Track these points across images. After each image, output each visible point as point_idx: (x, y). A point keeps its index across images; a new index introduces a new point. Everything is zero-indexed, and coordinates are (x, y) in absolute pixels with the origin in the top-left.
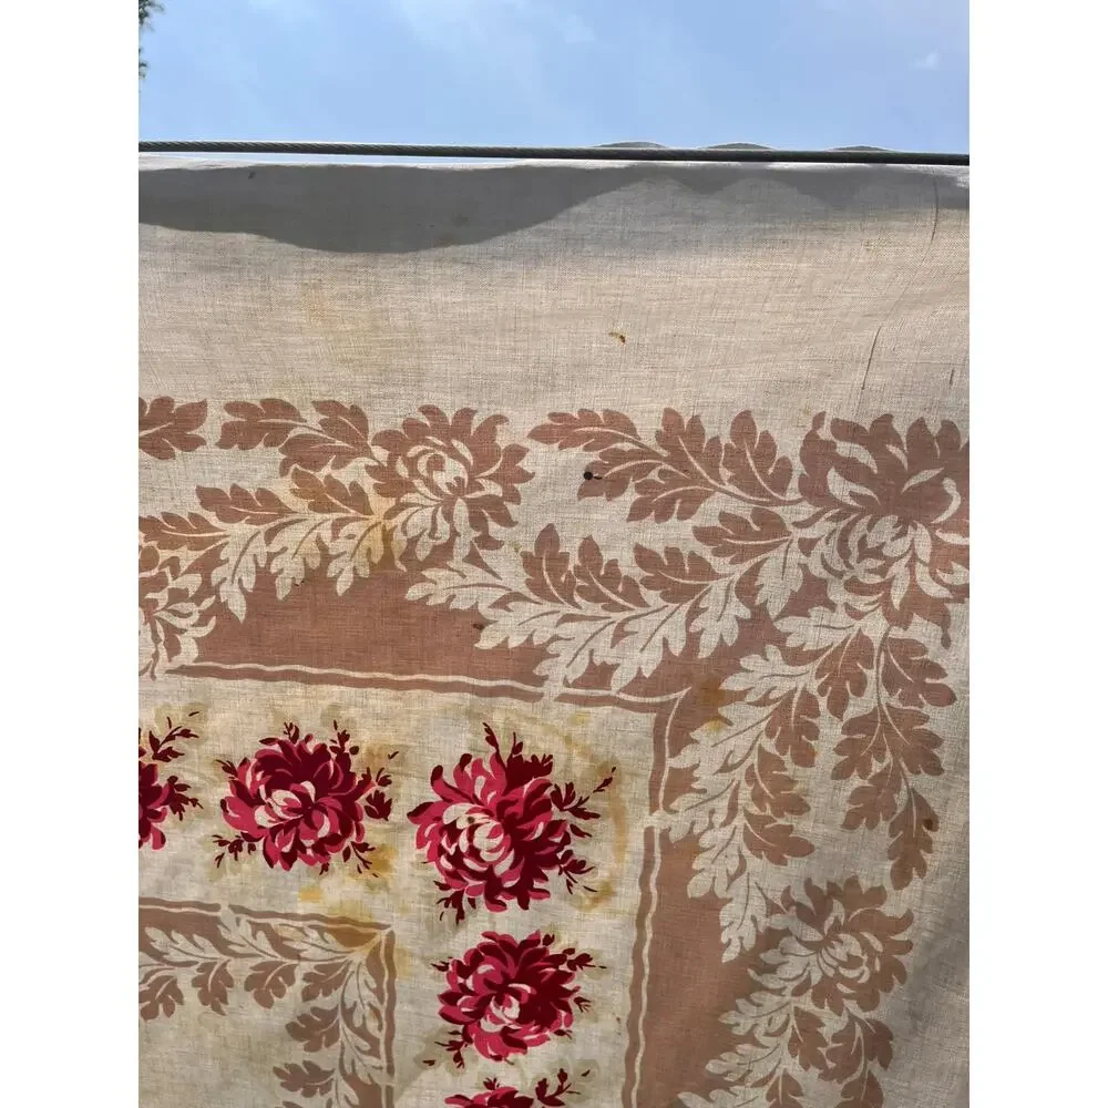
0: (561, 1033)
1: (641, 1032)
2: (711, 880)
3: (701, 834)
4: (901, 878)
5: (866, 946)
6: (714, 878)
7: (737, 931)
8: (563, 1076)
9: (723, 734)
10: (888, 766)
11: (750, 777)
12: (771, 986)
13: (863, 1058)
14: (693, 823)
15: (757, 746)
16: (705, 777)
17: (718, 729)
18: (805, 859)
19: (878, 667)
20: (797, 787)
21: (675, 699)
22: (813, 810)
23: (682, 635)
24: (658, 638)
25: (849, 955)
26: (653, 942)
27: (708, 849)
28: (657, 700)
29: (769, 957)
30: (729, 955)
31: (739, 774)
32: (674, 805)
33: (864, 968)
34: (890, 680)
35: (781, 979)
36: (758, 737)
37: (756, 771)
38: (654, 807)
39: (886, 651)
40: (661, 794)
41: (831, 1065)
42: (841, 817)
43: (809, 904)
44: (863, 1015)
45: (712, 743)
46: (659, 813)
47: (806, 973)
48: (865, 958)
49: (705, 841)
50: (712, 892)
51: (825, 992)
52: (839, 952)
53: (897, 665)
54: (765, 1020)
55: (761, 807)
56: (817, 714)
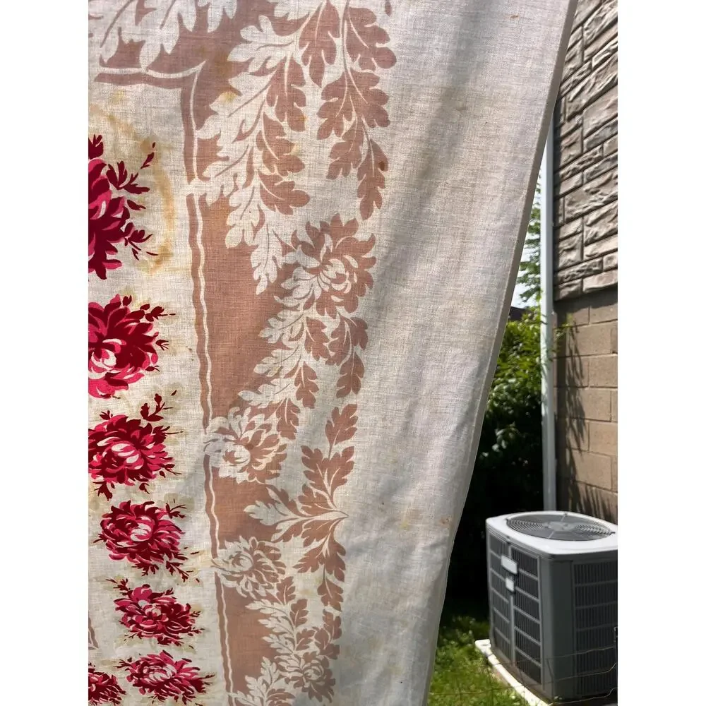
0: (150, 369)
1: (207, 355)
2: (241, 232)
3: (229, 196)
4: (366, 211)
5: (348, 266)
6: (244, 230)
7: (264, 271)
8: (158, 399)
9: (235, 105)
10: (355, 122)
11: (260, 144)
12: (290, 305)
13: (351, 345)
14: (222, 187)
15: (262, 114)
16: (227, 147)
17: (230, 100)
18: (305, 207)
19: (343, 37)
20: (294, 149)
21: (194, 74)
22: (307, 166)
23: (192, 9)
24: (173, 14)
25: (337, 274)
26: (207, 287)
27: (237, 208)
28: (180, 75)
29: (287, 284)
30: (261, 289)
31: (251, 141)
32: (205, 174)
33: (347, 281)
34: (352, 48)
35: (295, 298)
36: (262, 106)
37: (264, 137)
38: (190, 178)
39: (348, 20)
40: (195, 164)
41: (332, 354)
42: (326, 170)
43: (310, 241)
44: (348, 316)
45: (227, 114)
46: (196, 180)
47: (311, 293)
48: (347, 274)
49: (233, 202)
50: (243, 243)
51: (324, 304)
52: (331, 273)
53: (356, 33)
54: (287, 330)
55: (272, 170)
56: (302, 83)
